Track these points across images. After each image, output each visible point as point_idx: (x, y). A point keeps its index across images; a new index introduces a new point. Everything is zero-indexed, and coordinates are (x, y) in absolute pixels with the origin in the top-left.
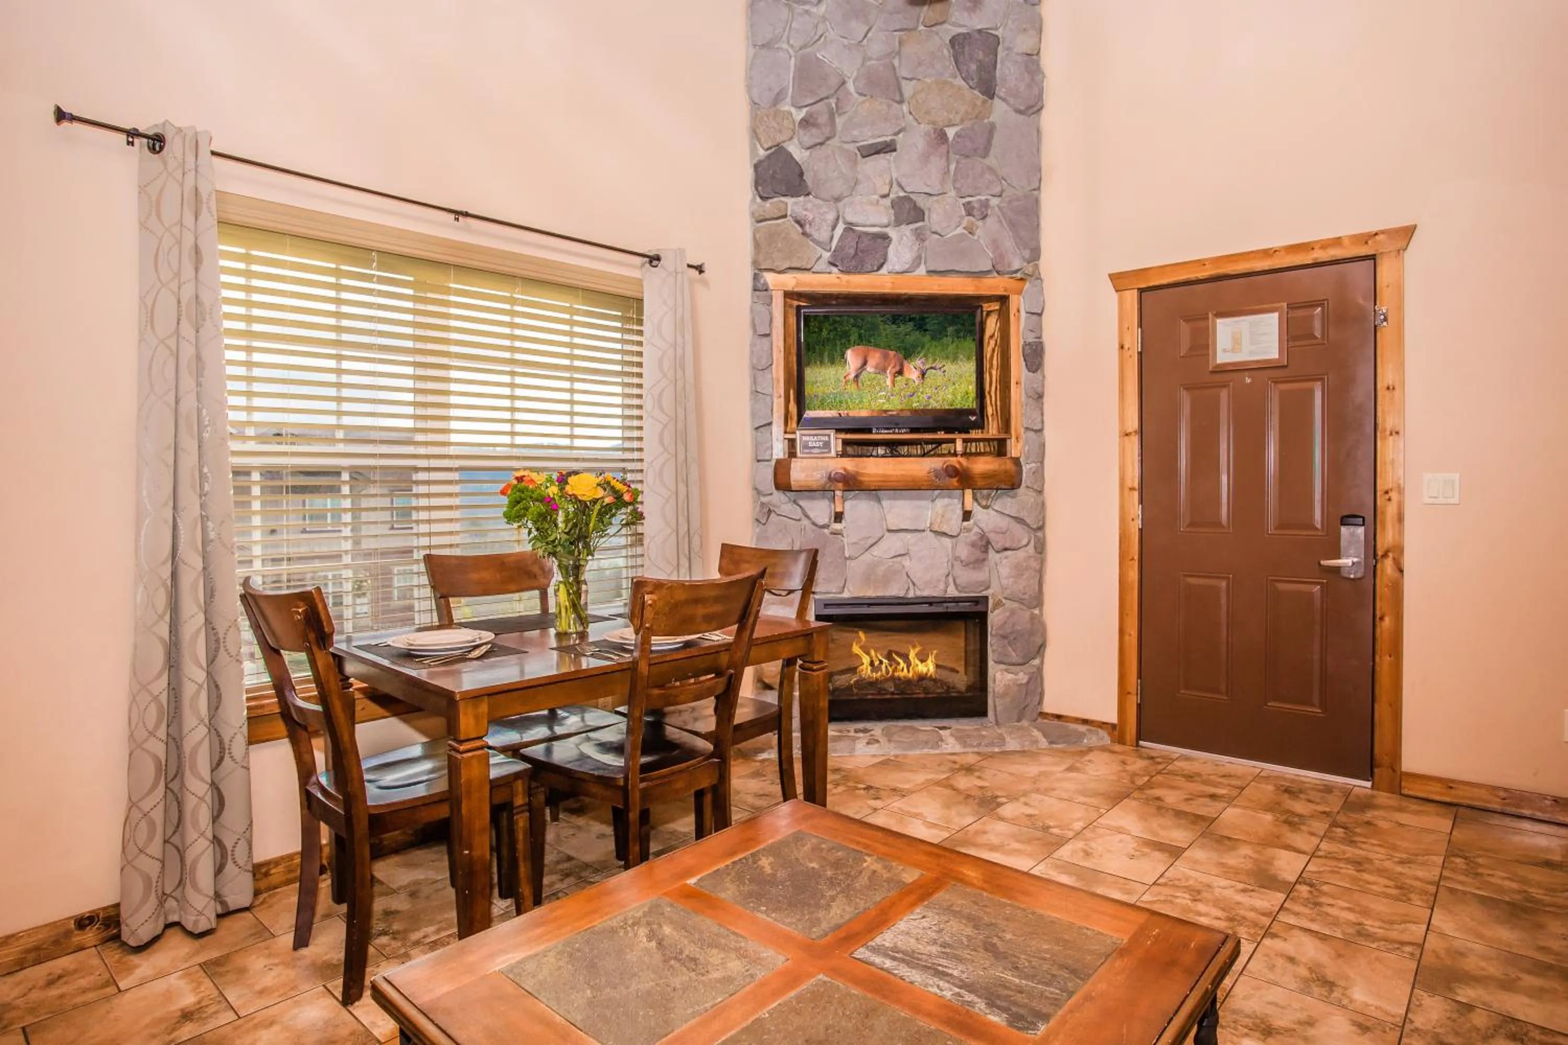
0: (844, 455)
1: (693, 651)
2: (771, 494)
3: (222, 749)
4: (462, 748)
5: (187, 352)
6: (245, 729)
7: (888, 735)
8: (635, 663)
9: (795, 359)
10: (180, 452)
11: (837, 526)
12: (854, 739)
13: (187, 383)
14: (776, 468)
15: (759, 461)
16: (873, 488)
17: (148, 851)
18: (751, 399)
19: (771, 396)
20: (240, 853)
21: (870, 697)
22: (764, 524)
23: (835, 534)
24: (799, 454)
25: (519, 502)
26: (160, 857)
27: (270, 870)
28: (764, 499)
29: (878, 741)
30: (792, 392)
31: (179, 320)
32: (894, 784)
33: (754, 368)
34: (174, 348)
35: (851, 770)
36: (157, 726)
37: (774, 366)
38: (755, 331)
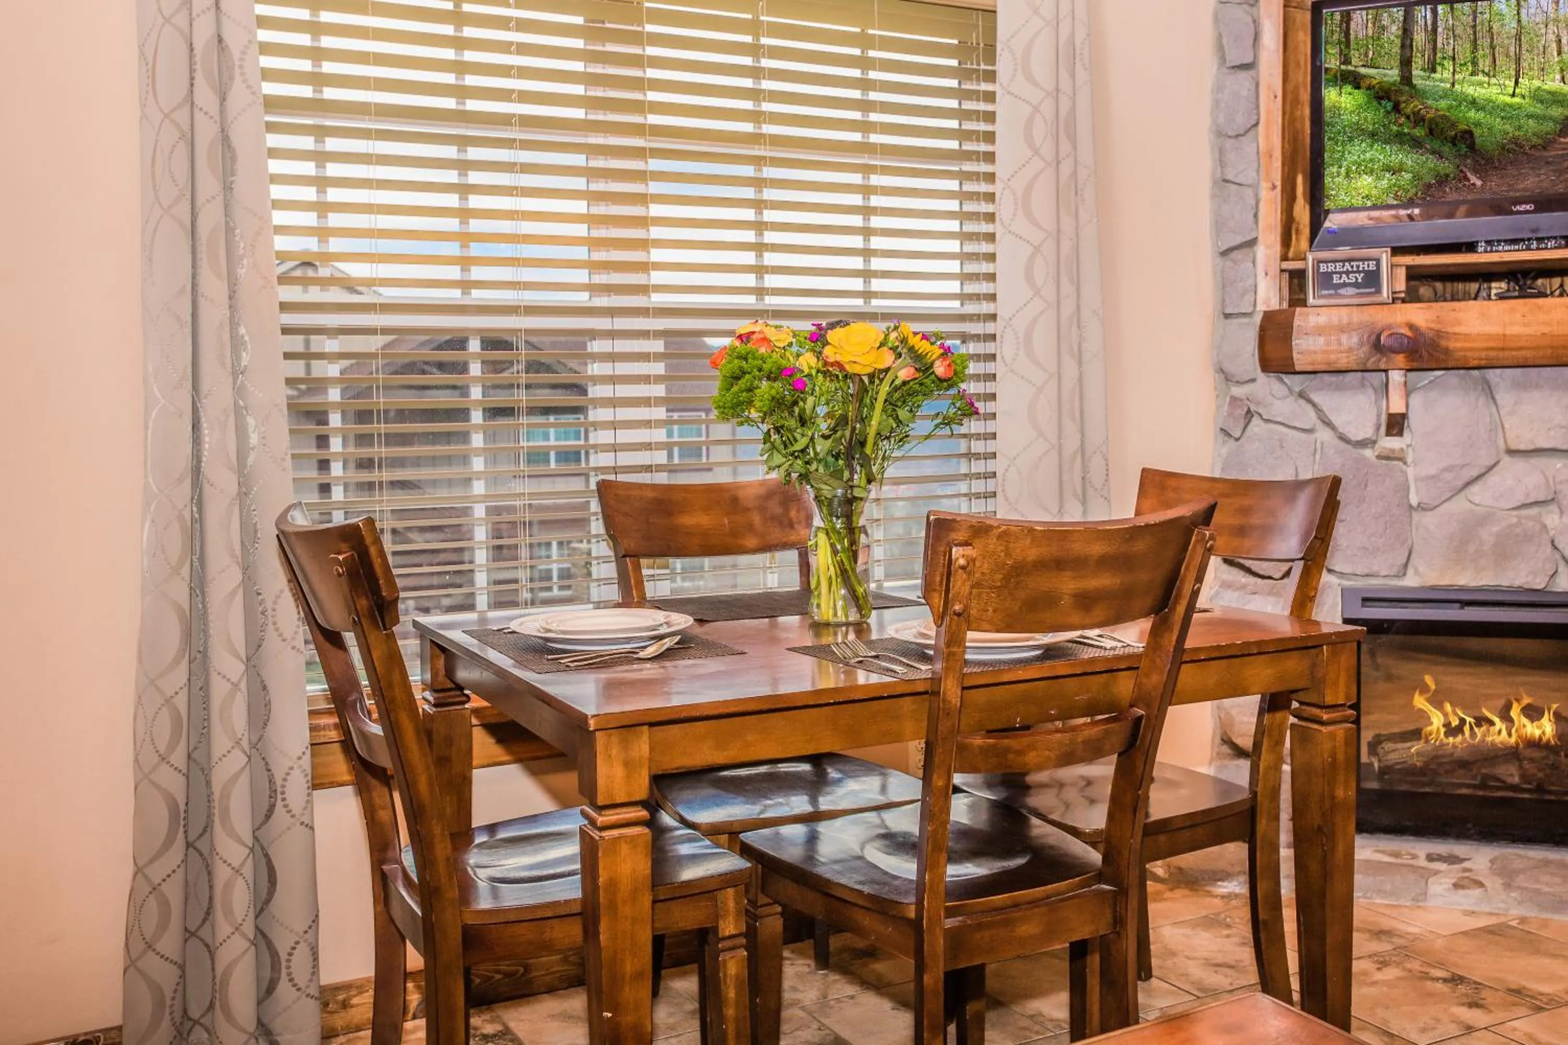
0: (1412, 297)
1: (1060, 667)
2: (1253, 380)
3: (273, 793)
4: (601, 820)
5: (206, 132)
6: (306, 761)
7: (1508, 876)
8: (935, 680)
9: (1307, 111)
10: (202, 302)
11: (1393, 443)
12: (1426, 875)
13: (208, 184)
14: (1263, 329)
15: (1227, 316)
16: (1475, 363)
17: (159, 947)
18: (1213, 196)
19: (1255, 187)
20: (299, 963)
21: (1464, 791)
22: (1237, 439)
23: (1388, 458)
24: (1311, 300)
25: (737, 378)
26: (177, 958)
27: (350, 998)
28: (1237, 391)
29: (1481, 885)
30: (1300, 180)
31: (192, 78)
32: (1515, 981)
33: (1220, 134)
34: (186, 127)
35: (1416, 938)
36: (172, 747)
37: (1261, 127)
38: (1223, 59)
